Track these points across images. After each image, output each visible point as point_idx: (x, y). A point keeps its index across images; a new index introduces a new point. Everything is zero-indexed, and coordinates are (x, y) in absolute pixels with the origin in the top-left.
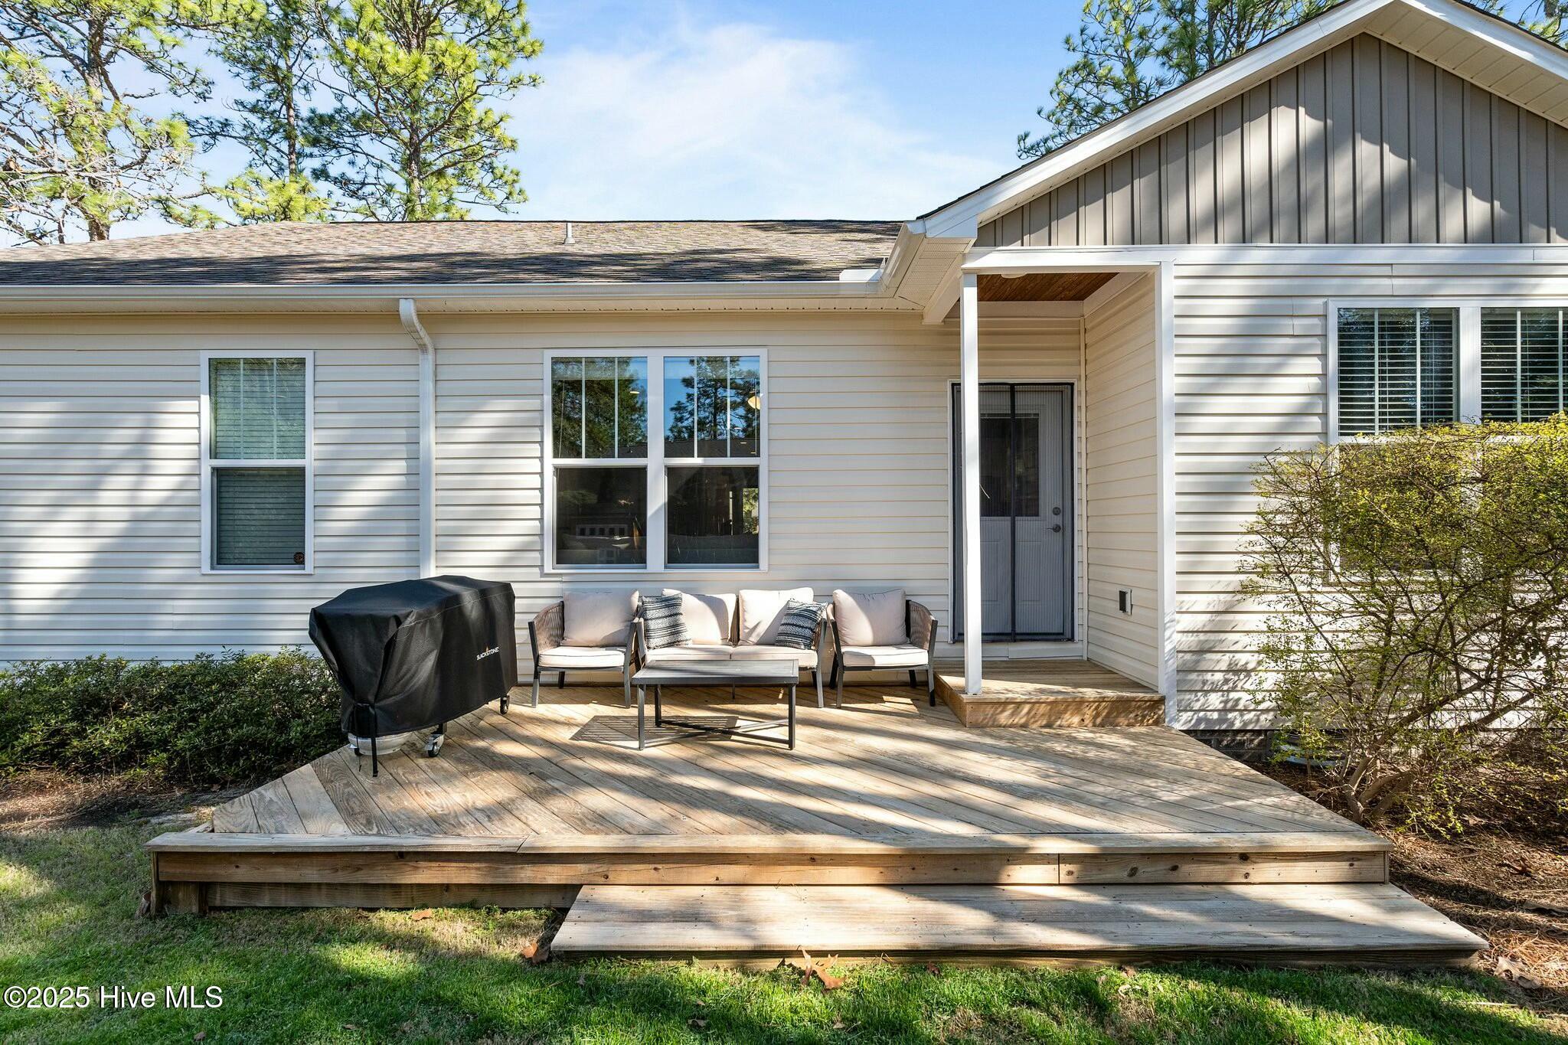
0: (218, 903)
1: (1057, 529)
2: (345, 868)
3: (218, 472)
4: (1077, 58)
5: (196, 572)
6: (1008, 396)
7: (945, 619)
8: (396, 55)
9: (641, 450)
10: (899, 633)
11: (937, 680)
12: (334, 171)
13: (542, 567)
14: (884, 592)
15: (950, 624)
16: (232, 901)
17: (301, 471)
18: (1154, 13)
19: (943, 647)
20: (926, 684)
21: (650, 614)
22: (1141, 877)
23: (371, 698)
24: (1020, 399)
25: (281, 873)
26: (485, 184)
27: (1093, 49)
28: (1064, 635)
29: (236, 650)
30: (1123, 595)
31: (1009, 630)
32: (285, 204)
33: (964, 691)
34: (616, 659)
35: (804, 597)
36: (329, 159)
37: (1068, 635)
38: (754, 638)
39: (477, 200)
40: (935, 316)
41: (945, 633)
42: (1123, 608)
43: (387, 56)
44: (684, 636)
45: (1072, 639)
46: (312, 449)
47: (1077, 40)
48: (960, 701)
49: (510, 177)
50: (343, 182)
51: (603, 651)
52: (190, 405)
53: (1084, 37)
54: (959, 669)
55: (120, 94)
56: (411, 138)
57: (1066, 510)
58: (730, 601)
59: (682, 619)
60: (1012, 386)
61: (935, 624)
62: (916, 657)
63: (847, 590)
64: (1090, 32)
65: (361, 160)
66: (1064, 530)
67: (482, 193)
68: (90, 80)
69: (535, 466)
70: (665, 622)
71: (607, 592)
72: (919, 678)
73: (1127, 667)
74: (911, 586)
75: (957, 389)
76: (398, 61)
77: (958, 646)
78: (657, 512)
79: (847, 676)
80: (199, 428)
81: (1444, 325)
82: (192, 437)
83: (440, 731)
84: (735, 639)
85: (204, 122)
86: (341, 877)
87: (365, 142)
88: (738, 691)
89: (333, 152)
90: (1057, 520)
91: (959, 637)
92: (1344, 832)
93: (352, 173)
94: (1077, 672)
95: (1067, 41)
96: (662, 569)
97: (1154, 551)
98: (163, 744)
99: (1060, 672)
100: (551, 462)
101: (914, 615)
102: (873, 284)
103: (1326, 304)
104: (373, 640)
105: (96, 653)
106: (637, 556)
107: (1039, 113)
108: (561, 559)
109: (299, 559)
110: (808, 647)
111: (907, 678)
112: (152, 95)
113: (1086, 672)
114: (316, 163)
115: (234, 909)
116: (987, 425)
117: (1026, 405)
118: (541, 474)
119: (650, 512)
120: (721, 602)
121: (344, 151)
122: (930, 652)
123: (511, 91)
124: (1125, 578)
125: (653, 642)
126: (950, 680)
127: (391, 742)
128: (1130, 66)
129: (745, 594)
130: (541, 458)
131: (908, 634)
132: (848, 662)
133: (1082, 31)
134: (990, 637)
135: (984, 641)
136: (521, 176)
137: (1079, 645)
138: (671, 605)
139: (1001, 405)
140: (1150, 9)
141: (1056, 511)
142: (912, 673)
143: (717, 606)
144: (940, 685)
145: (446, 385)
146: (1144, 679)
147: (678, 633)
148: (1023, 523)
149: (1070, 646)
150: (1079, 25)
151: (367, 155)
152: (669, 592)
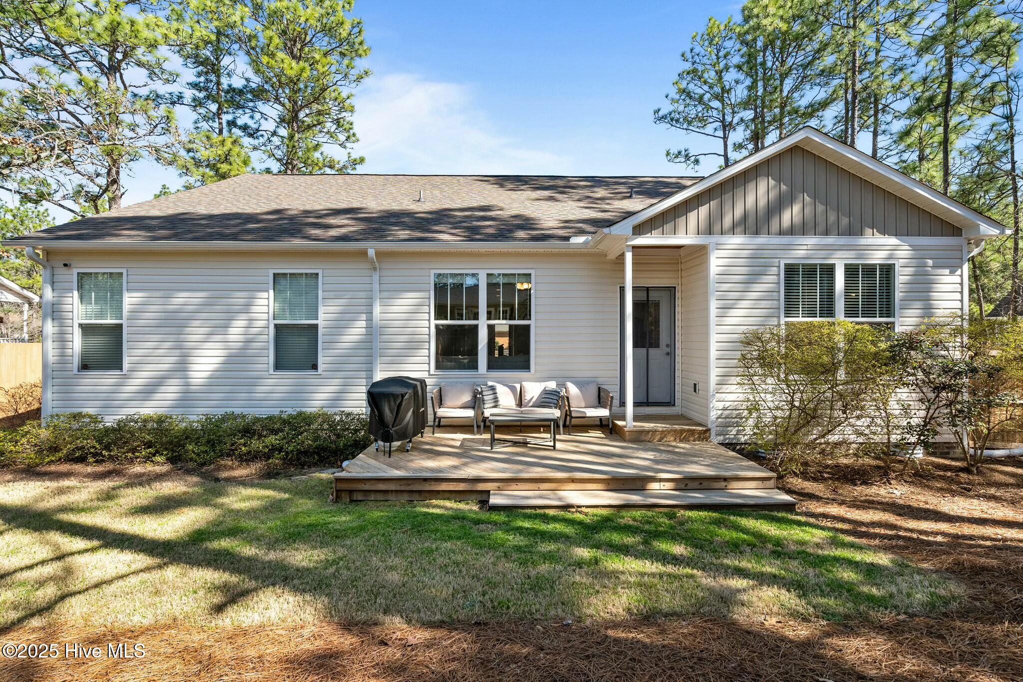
0: (355, 499)
1: (668, 354)
2: (405, 484)
3: (276, 326)
4: (688, 66)
5: (266, 373)
6: (646, 292)
7: (616, 396)
8: (290, 64)
9: (476, 317)
10: (596, 403)
11: (613, 423)
12: (240, 122)
13: (429, 371)
14: (588, 383)
15: (618, 398)
16: (360, 498)
17: (316, 327)
18: (734, 40)
19: (616, 409)
20: (608, 425)
21: (484, 393)
22: (689, 487)
23: (391, 427)
24: (651, 294)
25: (382, 487)
26: (332, 130)
27: (698, 61)
28: (671, 403)
29: (298, 409)
30: (695, 385)
31: (645, 401)
32: (227, 153)
33: (625, 427)
34: (470, 413)
35: (552, 385)
36: (238, 115)
37: (673, 403)
38: (531, 404)
39: (329, 141)
40: (612, 256)
41: (616, 402)
42: (695, 391)
43: (285, 66)
44: (500, 403)
45: (674, 405)
46: (321, 315)
47: (689, 55)
48: (624, 430)
49: (347, 126)
50: (245, 128)
51: (462, 410)
52: (265, 295)
53: (693, 54)
54: (623, 418)
55: (127, 85)
56: (293, 108)
57: (672, 345)
58: (518, 386)
59: (498, 395)
60: (648, 288)
61: (612, 398)
62: (604, 412)
63: (572, 382)
64: (696, 50)
65: (257, 116)
66: (671, 354)
67: (331, 137)
68: (110, 78)
69: (426, 323)
70: (492, 397)
71: (462, 383)
72: (604, 423)
73: (696, 416)
74: (600, 380)
75: (622, 289)
76: (291, 68)
77: (622, 408)
78: (483, 347)
79: (574, 421)
80: (268, 306)
81: (829, 271)
82: (265, 309)
83: (410, 441)
84: (520, 404)
85: (167, 95)
86: (403, 488)
87: (260, 106)
88: (522, 429)
89: (240, 111)
90: (668, 350)
91: (623, 404)
92: (755, 470)
93: (251, 123)
94: (676, 420)
95: (683, 55)
96: (486, 373)
97: (706, 366)
98: (280, 450)
99: (668, 420)
100: (434, 322)
101: (602, 394)
102: (586, 243)
103: (779, 262)
104: (392, 403)
105: (229, 410)
106: (474, 366)
107: (667, 97)
108: (438, 367)
109: (315, 367)
110: (556, 408)
111: (599, 423)
112: (145, 85)
113: (679, 419)
114: (230, 117)
115: (361, 501)
116: (636, 305)
117: (653, 296)
118: (429, 328)
119: (480, 347)
120: (515, 387)
121: (247, 111)
122: (610, 410)
123: (356, 83)
124: (696, 378)
125: (486, 406)
126: (620, 423)
127: (396, 444)
128: (719, 74)
129: (523, 383)
130: (429, 320)
131: (599, 403)
132: (574, 415)
133: (692, 50)
134: (637, 404)
135: (634, 406)
136: (354, 126)
137: (677, 408)
138: (493, 388)
139: (642, 296)
140: (731, 38)
141: (668, 346)
142: (601, 420)
143: (513, 389)
144: (614, 425)
145: (384, 285)
146: (703, 422)
147: (497, 401)
148: (652, 351)
149: (673, 408)
150: (691, 46)
151: (261, 113)
152: (490, 383)
